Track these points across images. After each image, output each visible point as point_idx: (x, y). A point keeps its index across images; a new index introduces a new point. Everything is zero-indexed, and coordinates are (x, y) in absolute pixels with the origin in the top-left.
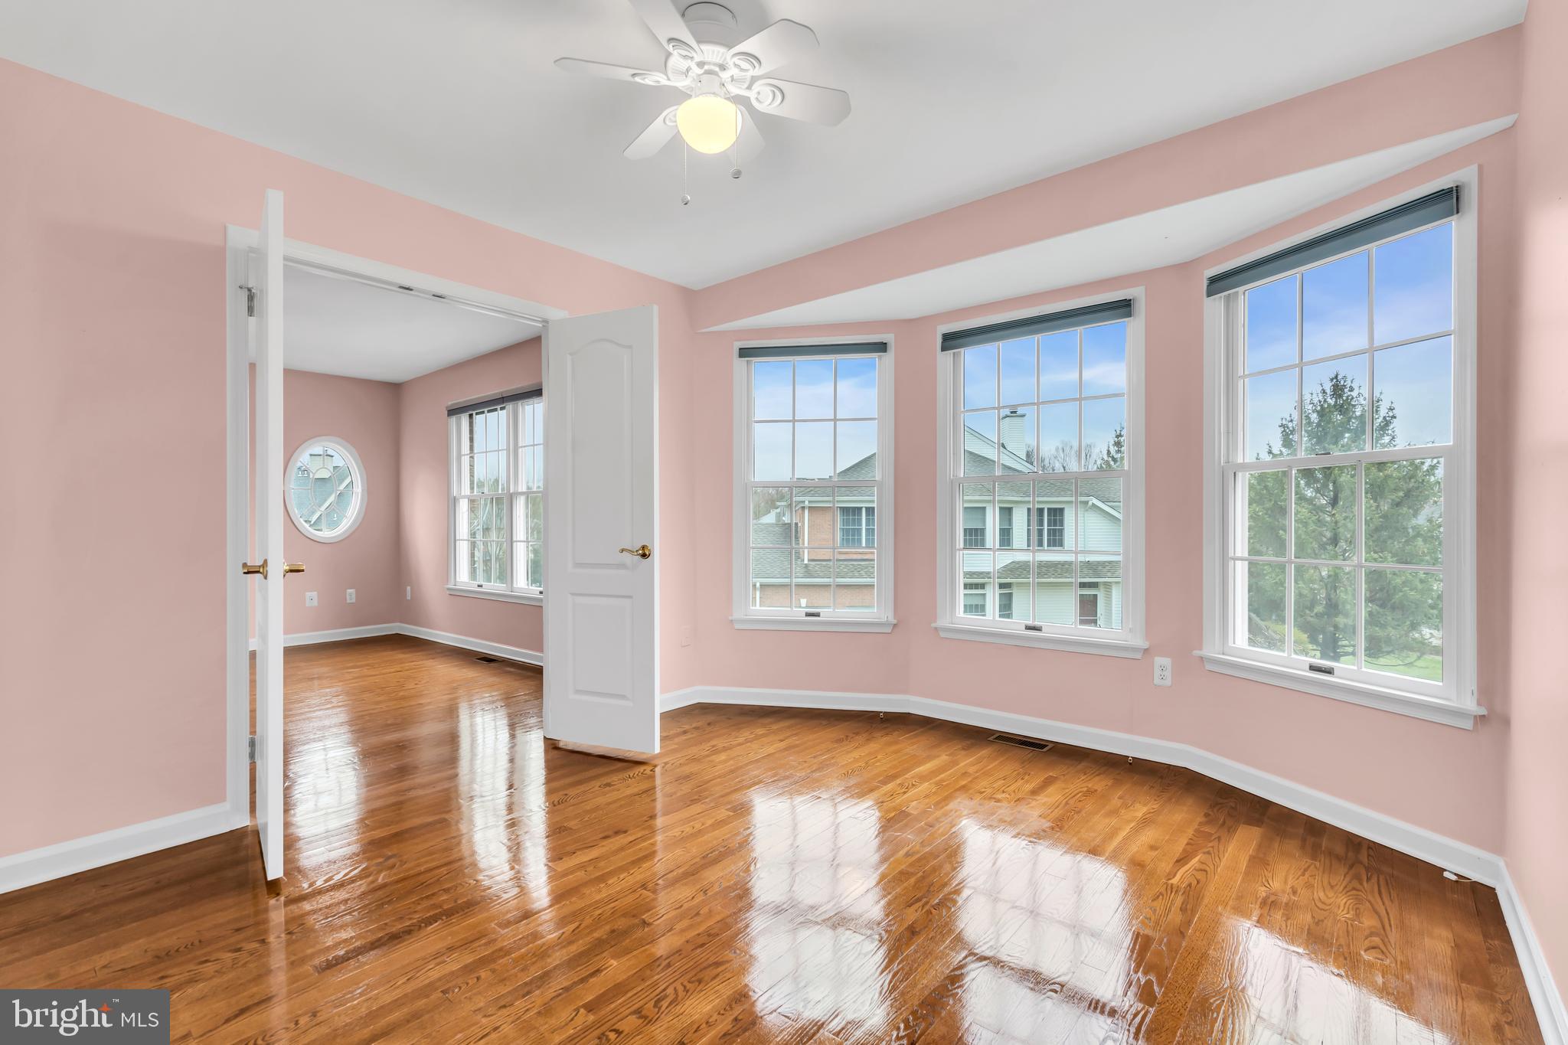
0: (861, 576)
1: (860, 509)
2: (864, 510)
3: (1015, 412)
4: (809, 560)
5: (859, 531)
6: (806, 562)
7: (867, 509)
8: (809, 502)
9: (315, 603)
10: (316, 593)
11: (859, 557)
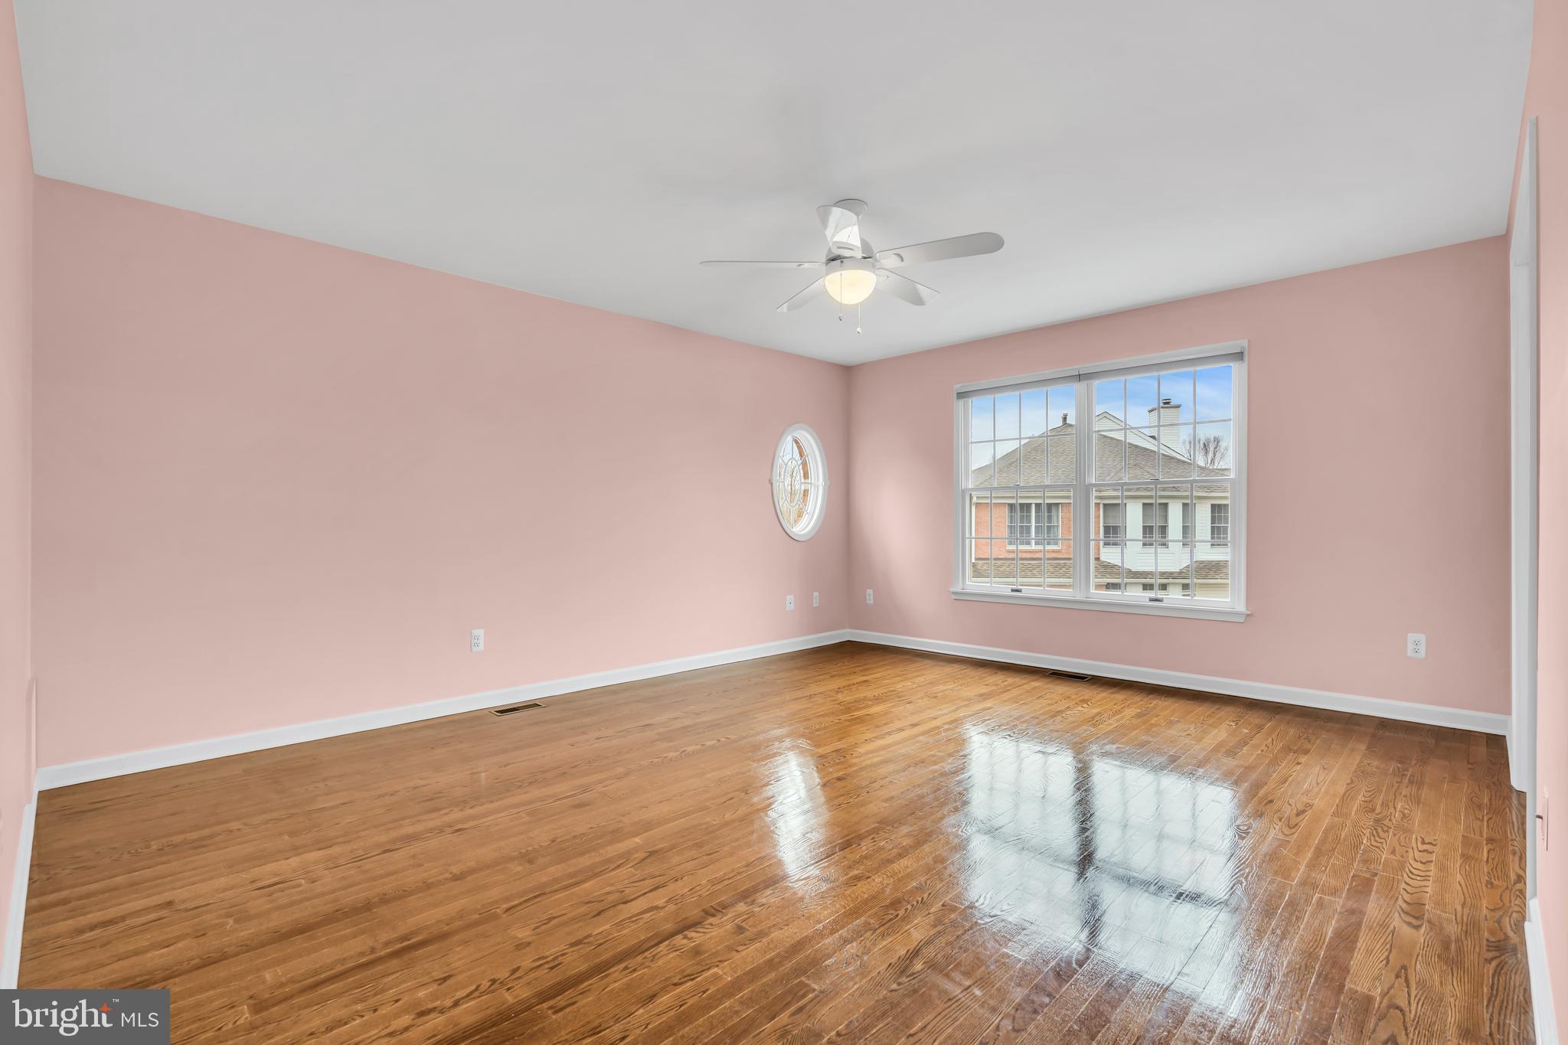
0: (1034, 576)
1: (1029, 505)
2: (1033, 507)
3: (1168, 403)
4: (976, 559)
5: (1029, 528)
6: (973, 561)
7: (1037, 505)
8: (977, 498)
9: (792, 607)
10: (792, 596)
11: (1029, 556)
